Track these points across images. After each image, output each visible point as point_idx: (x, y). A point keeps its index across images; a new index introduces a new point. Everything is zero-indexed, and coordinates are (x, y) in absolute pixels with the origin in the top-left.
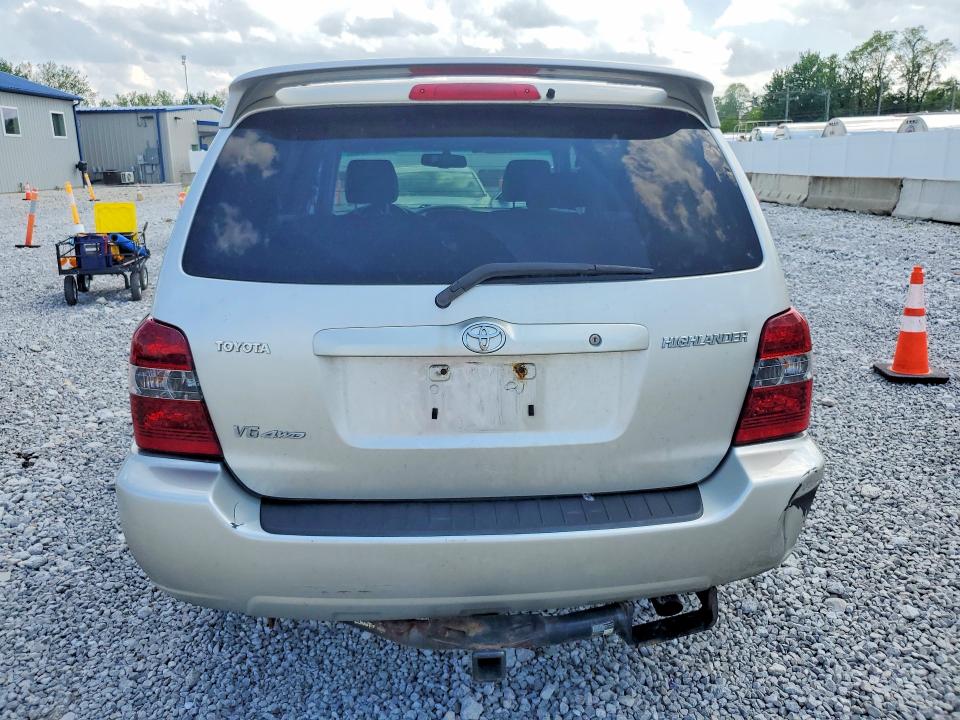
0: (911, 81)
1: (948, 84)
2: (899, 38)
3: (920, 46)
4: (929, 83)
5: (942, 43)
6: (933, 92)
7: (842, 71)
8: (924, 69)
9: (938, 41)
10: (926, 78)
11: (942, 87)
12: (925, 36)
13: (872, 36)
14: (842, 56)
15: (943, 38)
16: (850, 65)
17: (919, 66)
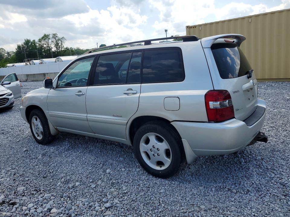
0: (57, 48)
1: (66, 48)
2: (51, 36)
3: (57, 39)
4: (62, 48)
5: (62, 38)
6: (63, 50)
7: (38, 45)
8: (59, 45)
9: (61, 37)
10: (61, 47)
11: (65, 49)
12: (58, 36)
13: (43, 35)
14: (37, 40)
15: (62, 37)
16: (40, 43)
17: (58, 44)
